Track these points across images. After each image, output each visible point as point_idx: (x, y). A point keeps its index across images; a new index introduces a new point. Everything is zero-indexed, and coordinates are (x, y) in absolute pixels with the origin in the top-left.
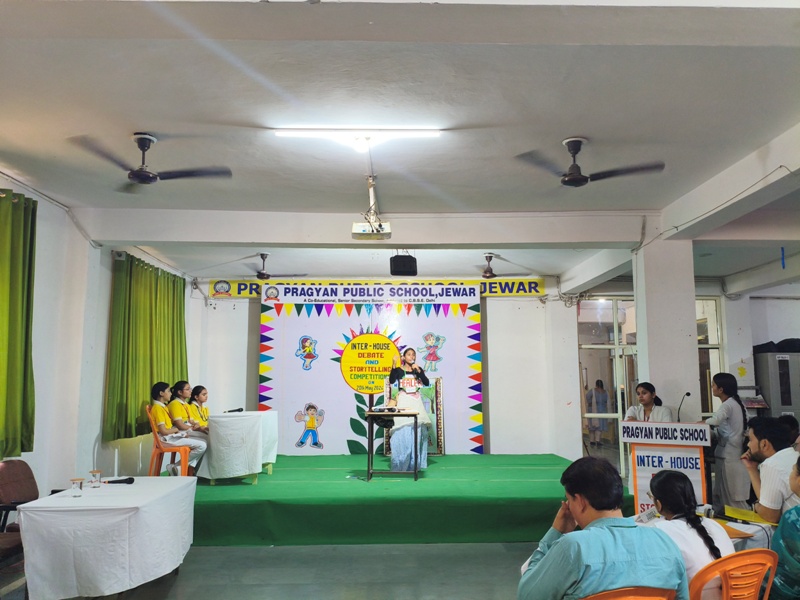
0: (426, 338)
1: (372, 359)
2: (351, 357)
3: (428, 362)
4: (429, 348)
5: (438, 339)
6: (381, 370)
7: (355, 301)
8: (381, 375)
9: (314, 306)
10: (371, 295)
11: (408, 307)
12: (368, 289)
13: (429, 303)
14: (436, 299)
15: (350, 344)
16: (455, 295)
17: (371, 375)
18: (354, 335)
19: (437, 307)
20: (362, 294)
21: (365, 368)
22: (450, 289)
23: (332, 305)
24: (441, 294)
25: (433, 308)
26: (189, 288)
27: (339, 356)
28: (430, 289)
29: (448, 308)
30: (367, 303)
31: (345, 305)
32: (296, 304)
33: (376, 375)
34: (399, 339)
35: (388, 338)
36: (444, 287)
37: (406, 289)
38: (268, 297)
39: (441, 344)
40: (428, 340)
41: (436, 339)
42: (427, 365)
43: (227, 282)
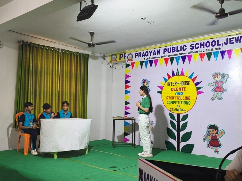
0: (215, 76)
1: (179, 92)
2: (167, 90)
3: (216, 93)
4: (216, 82)
5: (223, 76)
6: (184, 98)
7: (170, 56)
8: (184, 102)
9: (149, 62)
10: (179, 51)
11: (202, 56)
12: (177, 47)
13: (217, 51)
14: (222, 47)
15: (167, 82)
16: (237, 42)
17: (178, 102)
18: (169, 77)
19: (223, 53)
20: (174, 51)
21: (175, 97)
22: (233, 38)
23: (158, 60)
24: (226, 43)
25: (220, 54)
26: (101, 59)
27: (161, 90)
28: (218, 41)
29: (231, 53)
30: (177, 56)
31: (165, 59)
32: (140, 62)
33: (181, 102)
34: (196, 78)
35: (189, 77)
36: (229, 38)
37: (201, 43)
38: (128, 59)
39: (225, 79)
40: (216, 77)
41: (222, 76)
42: (215, 95)
43: (115, 55)
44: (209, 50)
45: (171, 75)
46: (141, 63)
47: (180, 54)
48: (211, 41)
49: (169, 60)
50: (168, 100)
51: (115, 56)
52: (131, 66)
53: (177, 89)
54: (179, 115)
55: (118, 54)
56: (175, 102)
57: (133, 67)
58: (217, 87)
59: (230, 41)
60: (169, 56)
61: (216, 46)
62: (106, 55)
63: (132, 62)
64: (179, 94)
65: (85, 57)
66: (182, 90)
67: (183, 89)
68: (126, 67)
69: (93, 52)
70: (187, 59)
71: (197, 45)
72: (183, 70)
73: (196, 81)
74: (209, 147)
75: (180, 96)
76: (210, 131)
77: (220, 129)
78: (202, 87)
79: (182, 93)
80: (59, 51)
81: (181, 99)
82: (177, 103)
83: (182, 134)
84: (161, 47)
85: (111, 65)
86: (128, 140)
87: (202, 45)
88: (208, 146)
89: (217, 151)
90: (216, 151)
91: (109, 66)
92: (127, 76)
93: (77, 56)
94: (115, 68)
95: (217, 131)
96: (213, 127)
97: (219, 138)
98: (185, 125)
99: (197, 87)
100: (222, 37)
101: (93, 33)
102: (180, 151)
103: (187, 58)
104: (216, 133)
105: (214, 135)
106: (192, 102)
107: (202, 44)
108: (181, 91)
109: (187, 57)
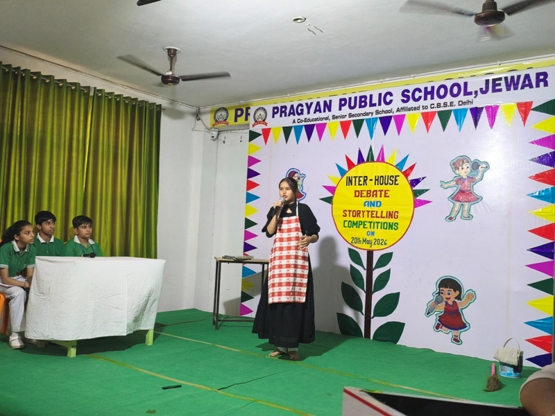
0: (456, 165)
1: (372, 199)
2: (345, 196)
3: (458, 204)
4: (459, 180)
5: (476, 165)
6: (384, 215)
7: (353, 116)
8: (384, 223)
9: (304, 128)
10: (375, 105)
11: (427, 118)
12: (371, 96)
13: (463, 107)
14: (475, 100)
15: (345, 177)
16: (508, 89)
17: (371, 222)
18: (351, 165)
19: (476, 113)
20: (363, 104)
21: (363, 212)
22: (500, 79)
23: (325, 124)
24: (484, 90)
25: (469, 115)
26: (190, 119)
27: (331, 195)
28: (466, 84)
29: (496, 112)
30: (370, 117)
31: (341, 122)
32: (284, 128)
33: (378, 223)
34: (412, 168)
35: (396, 166)
36: (491, 78)
37: (426, 88)
38: (256, 121)
39: (480, 174)
40: (458, 168)
41: (472, 166)
42: (456, 209)
43: (225, 109)
44: (445, 105)
45: (355, 160)
46: (287, 131)
47: (377, 112)
48: (449, 84)
49: (352, 126)
50: (347, 218)
51: (224, 113)
52: (261, 138)
53: (369, 193)
54: (370, 254)
55: (231, 108)
56: (364, 223)
57: (266, 140)
58: (462, 192)
59: (494, 85)
60: (351, 115)
61: (462, 97)
62: (202, 110)
63: (264, 127)
64: (372, 204)
65: (151, 112)
66: (381, 196)
67: (383, 193)
68: (250, 140)
69: (173, 102)
70: (393, 124)
71: (417, 92)
72: (382, 149)
73: (413, 176)
74: (440, 329)
75: (375, 209)
76: (442, 293)
77: (465, 287)
78: (427, 190)
79: (379, 204)
80: (89, 93)
81: (377, 217)
82: (368, 225)
83: (377, 297)
84: (334, 95)
85: (215, 134)
86: (250, 311)
87: (429, 93)
88: (437, 327)
89: (457, 340)
90: (454, 339)
91: (209, 136)
92: (252, 161)
93: (133, 107)
94: (224, 142)
95: (458, 292)
96: (449, 284)
97: (461, 309)
98: (384, 278)
99: (414, 189)
100: (476, 77)
101: (176, 50)
102: (372, 338)
103: (393, 122)
104: (456, 298)
105: (450, 302)
106: (403, 224)
107: (429, 90)
108: (378, 199)
109: (393, 119)
